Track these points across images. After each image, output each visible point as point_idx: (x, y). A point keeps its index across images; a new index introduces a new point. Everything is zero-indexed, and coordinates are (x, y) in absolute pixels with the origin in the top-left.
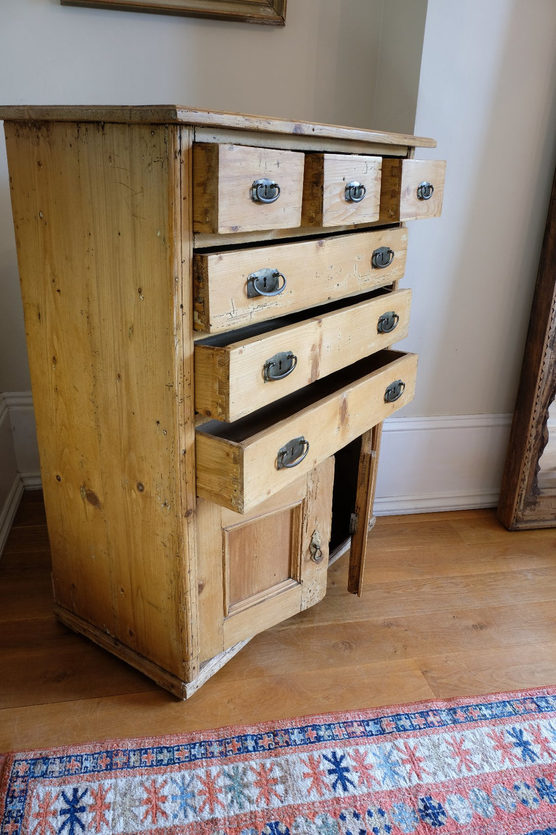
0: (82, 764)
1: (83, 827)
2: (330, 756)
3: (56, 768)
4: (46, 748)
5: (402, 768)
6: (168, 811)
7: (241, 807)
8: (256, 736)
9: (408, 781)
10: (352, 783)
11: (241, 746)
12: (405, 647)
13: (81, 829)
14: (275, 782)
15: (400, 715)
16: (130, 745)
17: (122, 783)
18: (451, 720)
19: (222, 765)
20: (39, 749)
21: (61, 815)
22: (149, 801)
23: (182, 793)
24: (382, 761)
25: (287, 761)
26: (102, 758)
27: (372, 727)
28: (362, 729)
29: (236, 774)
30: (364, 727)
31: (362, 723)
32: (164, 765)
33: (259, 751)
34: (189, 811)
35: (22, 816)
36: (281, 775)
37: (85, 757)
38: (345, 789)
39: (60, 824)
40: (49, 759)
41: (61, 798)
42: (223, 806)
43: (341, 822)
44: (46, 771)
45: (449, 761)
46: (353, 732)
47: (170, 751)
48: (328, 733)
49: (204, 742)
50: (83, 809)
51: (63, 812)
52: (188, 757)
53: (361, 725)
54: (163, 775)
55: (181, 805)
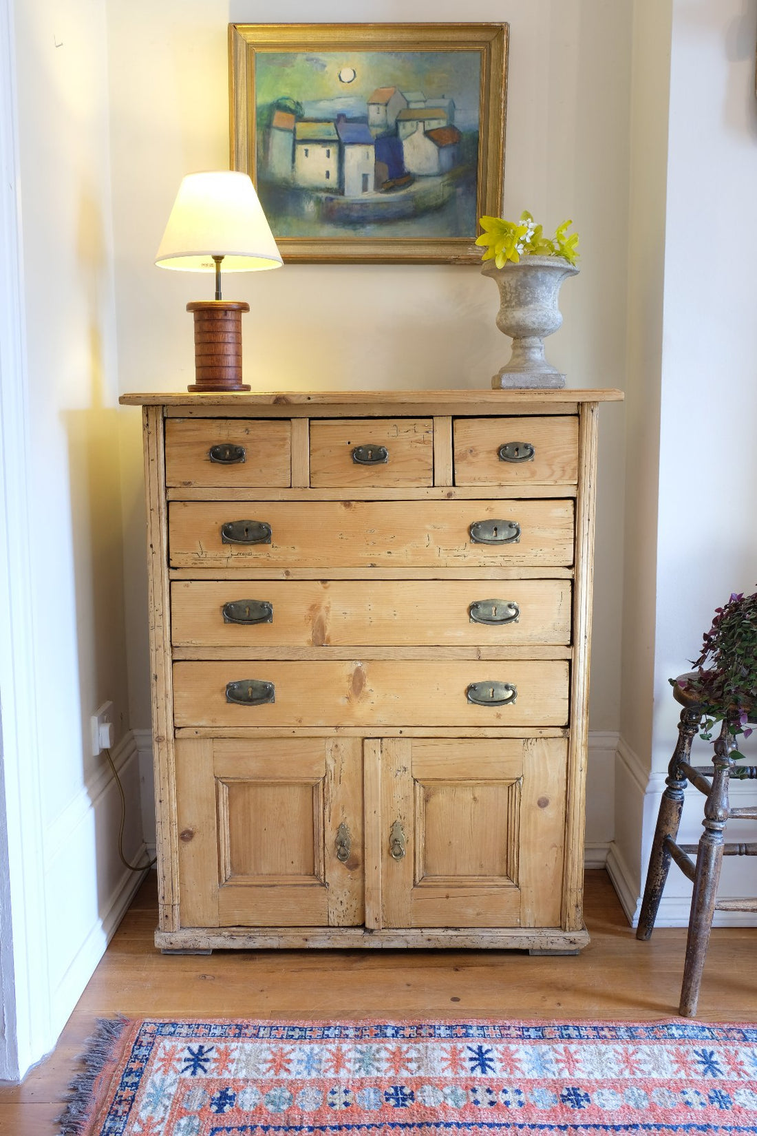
0: (210, 1031)
2: (475, 1048)
3: (184, 1031)
5: (554, 1065)
6: (292, 1070)
7: (368, 1073)
8: (398, 1027)
9: (557, 1074)
10: (493, 1069)
11: (379, 1032)
13: (203, 1072)
14: (409, 1060)
15: (568, 1026)
16: (261, 1023)
17: (249, 1046)
18: (628, 1036)
19: (355, 1044)
20: (168, 1017)
21: (184, 1061)
22: (274, 1061)
24: (534, 1058)
25: (427, 1047)
26: (230, 1029)
27: (532, 1033)
28: (519, 1033)
29: (369, 1052)
30: (523, 1032)
31: (520, 1029)
32: (295, 1039)
33: (398, 1038)
34: (313, 1070)
35: (147, 1059)
36: (416, 1056)
37: (213, 1026)
38: (484, 1072)
39: (183, 1067)
40: (177, 1024)
41: (187, 1051)
42: (349, 1071)
43: (471, 1093)
44: (174, 1032)
45: (612, 1065)
46: (508, 1034)
47: (302, 1031)
48: (479, 1032)
49: (339, 1027)
50: (207, 1060)
51: (187, 1060)
52: (320, 1036)
54: (292, 1045)
55: (306, 1067)
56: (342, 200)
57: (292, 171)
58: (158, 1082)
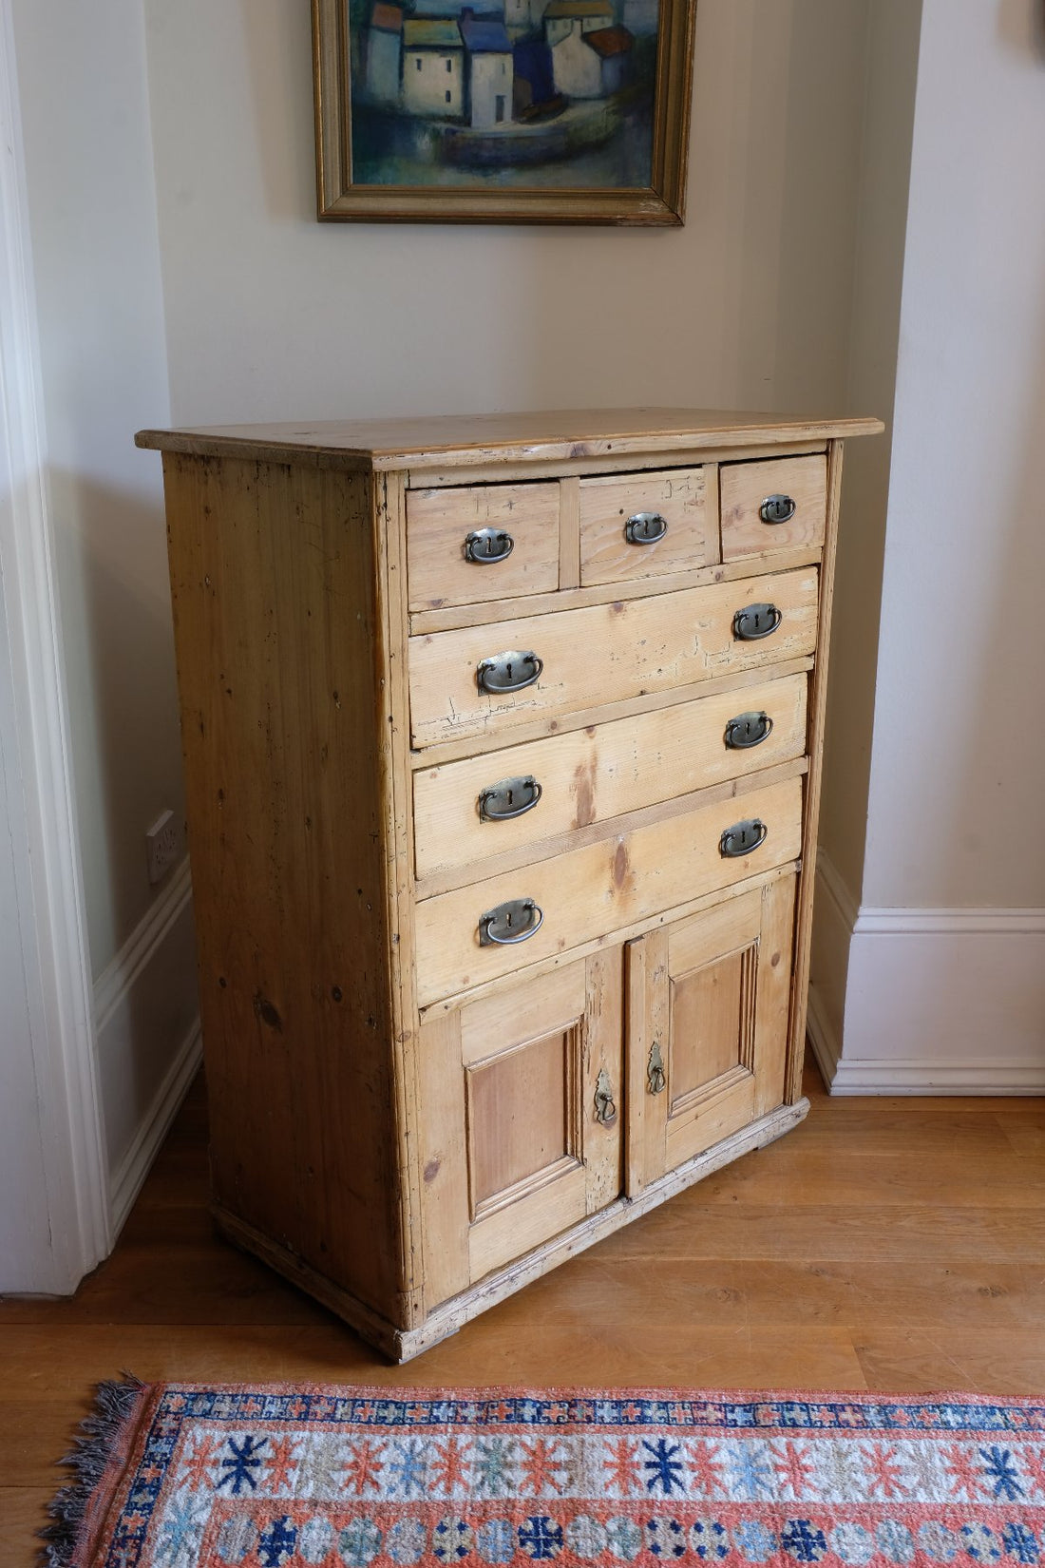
0: (264, 1407)
1: (253, 1484)
2: (654, 1444)
3: (225, 1407)
4: (215, 1382)
5: (772, 1476)
6: (382, 1483)
7: (495, 1490)
8: (541, 1403)
9: (776, 1494)
10: (680, 1484)
11: (513, 1413)
12: (837, 1308)
13: (250, 1487)
14: (557, 1466)
15: (793, 1403)
16: (339, 1392)
17: (319, 1438)
18: (882, 1421)
19: (476, 1434)
20: (204, 1382)
21: (224, 1465)
22: (356, 1466)
23: (408, 1463)
24: (741, 1463)
25: (583, 1442)
26: (294, 1403)
27: (739, 1415)
28: (720, 1415)
29: (497, 1449)
30: (725, 1412)
31: (722, 1407)
32: (388, 1424)
33: (540, 1423)
34: (413, 1484)
35: (168, 1461)
36: (567, 1459)
37: (269, 1399)
38: (667, 1490)
39: (221, 1477)
40: (216, 1395)
41: (227, 1446)
42: (467, 1487)
43: (647, 1531)
44: (210, 1410)
45: (859, 1477)
46: (703, 1418)
47: (400, 1408)
48: (662, 1413)
49: (454, 1401)
50: (256, 1463)
51: (227, 1463)
52: (426, 1418)
53: (720, 1410)
54: (382, 1436)
55: (403, 1478)
56: (468, 132)
57: (399, 92)
58: (182, 1504)
